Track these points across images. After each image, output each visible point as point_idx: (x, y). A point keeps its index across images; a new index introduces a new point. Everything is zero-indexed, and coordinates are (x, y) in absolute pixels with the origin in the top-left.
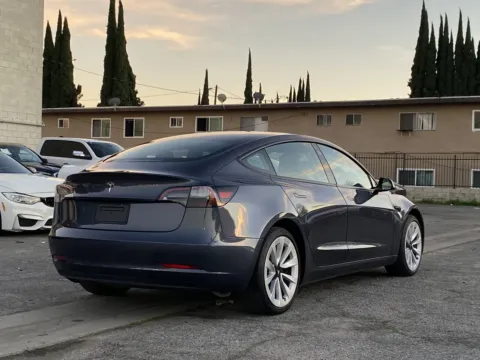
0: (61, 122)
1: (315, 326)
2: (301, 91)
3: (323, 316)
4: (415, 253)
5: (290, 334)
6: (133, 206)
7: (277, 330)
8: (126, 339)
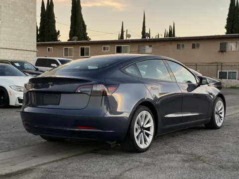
0: (49, 49)
1: (162, 159)
2: (170, 32)
3: (166, 153)
4: (221, 117)
5: (146, 164)
6: (63, 95)
7: (140, 162)
8: (56, 168)
